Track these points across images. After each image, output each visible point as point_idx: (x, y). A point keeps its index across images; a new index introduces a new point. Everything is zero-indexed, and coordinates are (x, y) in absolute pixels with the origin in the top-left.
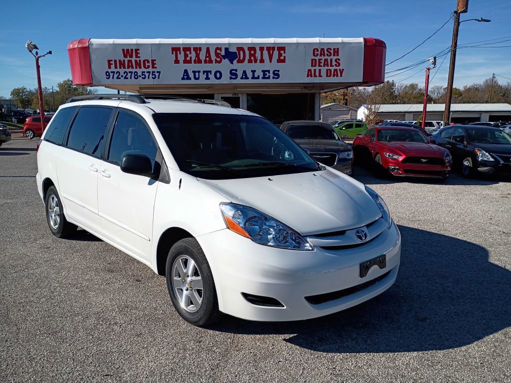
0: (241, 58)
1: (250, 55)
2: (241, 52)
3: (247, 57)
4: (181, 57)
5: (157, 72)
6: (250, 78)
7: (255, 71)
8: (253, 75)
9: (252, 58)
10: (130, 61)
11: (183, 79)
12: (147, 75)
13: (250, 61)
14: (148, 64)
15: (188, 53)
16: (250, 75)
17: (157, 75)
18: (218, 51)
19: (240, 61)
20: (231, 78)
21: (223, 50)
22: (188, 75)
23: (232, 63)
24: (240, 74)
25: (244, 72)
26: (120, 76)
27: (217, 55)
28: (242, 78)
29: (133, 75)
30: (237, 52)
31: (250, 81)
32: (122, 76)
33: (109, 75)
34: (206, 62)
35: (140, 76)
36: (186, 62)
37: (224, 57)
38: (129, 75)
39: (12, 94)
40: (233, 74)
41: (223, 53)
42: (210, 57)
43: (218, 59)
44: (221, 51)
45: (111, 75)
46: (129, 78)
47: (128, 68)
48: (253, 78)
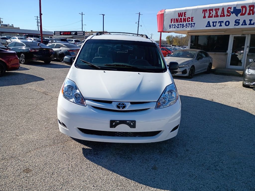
0: (244, 12)
1: (250, 10)
2: (244, 9)
3: (248, 12)
4: (207, 15)
5: (193, 24)
6: (248, 25)
7: (252, 20)
8: (250, 22)
9: (251, 12)
10: (181, 19)
11: (207, 26)
12: (188, 25)
13: (249, 14)
14: (190, 20)
15: (211, 12)
16: (248, 22)
17: (193, 25)
18: (229, 10)
19: (242, 14)
20: (235, 25)
21: (232, 9)
22: (209, 24)
23: (237, 16)
24: (241, 22)
25: (244, 21)
26: (175, 27)
27: (228, 11)
28: (242, 25)
29: (181, 26)
30: (241, 9)
31: (248, 26)
32: (176, 27)
33: (171, 27)
34: (221, 16)
35: (185, 26)
36: (209, 17)
37: (232, 13)
38: (180, 25)
39: (167, 38)
40: (237, 22)
41: (232, 10)
42: (223, 13)
43: (229, 14)
44: (231, 9)
45: (172, 26)
46: (179, 27)
47: (180, 22)
48: (250, 24)
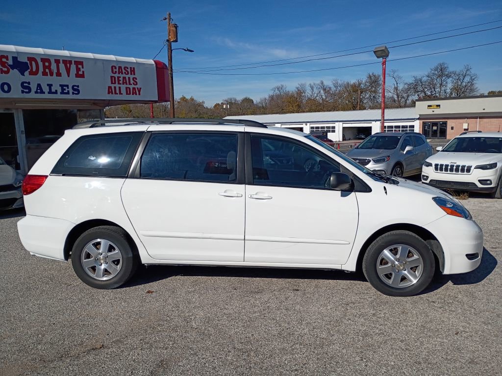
0: (34, 70)
1: (45, 67)
2: (33, 63)
3: (41, 69)
6: (46, 93)
7: (52, 85)
8: (50, 89)
9: (47, 70)
13: (45, 74)
16: (46, 89)
18: (4, 60)
19: (31, 73)
20: (23, 92)
21: (10, 59)
24: (34, 88)
25: (39, 86)
27: (3, 64)
28: (36, 92)
30: (28, 62)
31: (47, 96)
40: (26, 87)
41: (10, 62)
43: (5, 69)
44: (8, 60)
48: (50, 92)
